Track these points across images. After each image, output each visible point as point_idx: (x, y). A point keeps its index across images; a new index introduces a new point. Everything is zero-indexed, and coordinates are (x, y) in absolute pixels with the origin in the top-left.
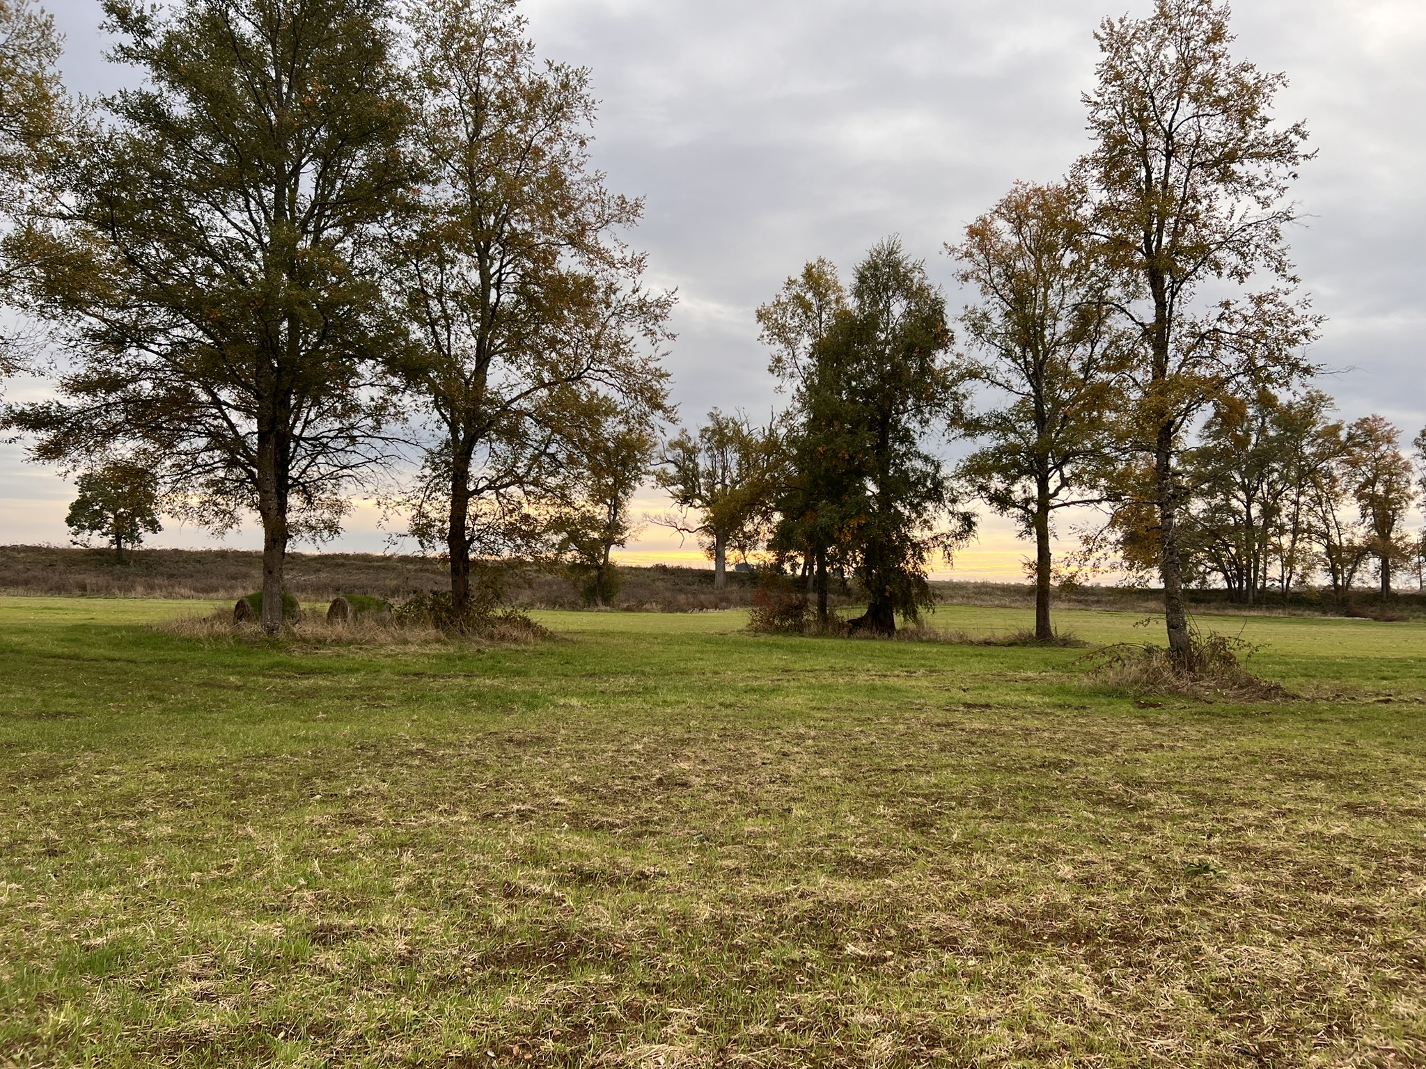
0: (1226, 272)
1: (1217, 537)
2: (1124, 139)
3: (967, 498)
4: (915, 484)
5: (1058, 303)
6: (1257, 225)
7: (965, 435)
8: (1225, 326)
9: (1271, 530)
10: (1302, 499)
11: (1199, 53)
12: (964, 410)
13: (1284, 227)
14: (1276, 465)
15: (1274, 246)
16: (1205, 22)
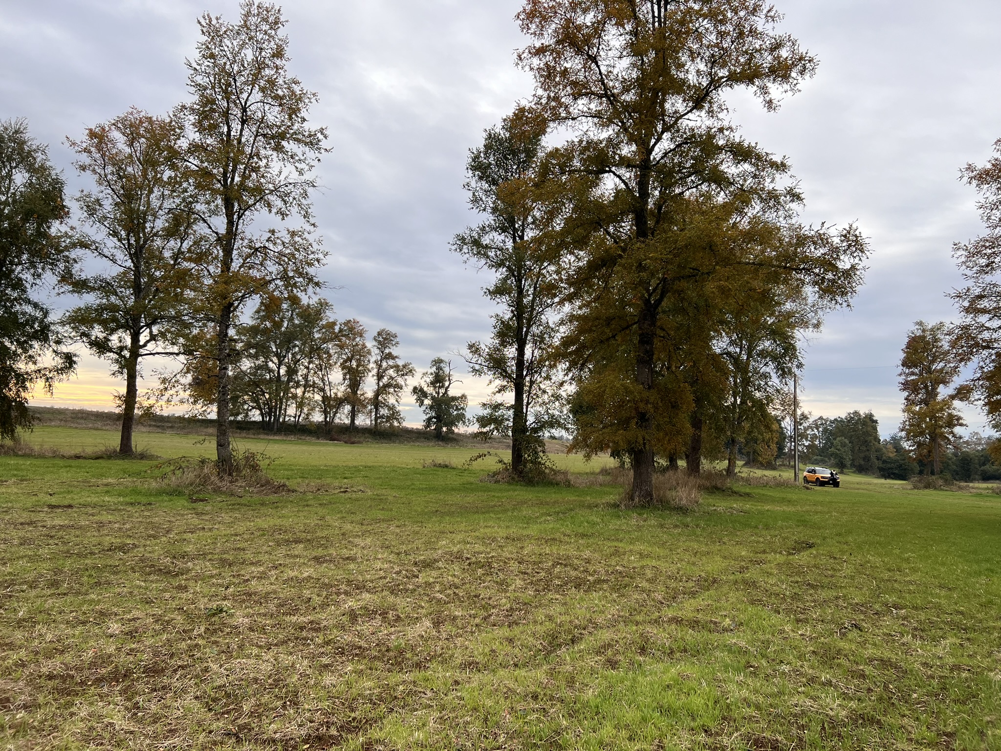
0: (274, 210)
1: (258, 386)
2: (213, 102)
3: (70, 341)
4: (24, 325)
5: (158, 205)
6: (295, 184)
7: (73, 291)
8: (271, 246)
9: (291, 384)
10: (311, 366)
11: (267, 61)
12: (74, 272)
13: (310, 190)
14: (297, 343)
15: (303, 201)
16: (272, 43)
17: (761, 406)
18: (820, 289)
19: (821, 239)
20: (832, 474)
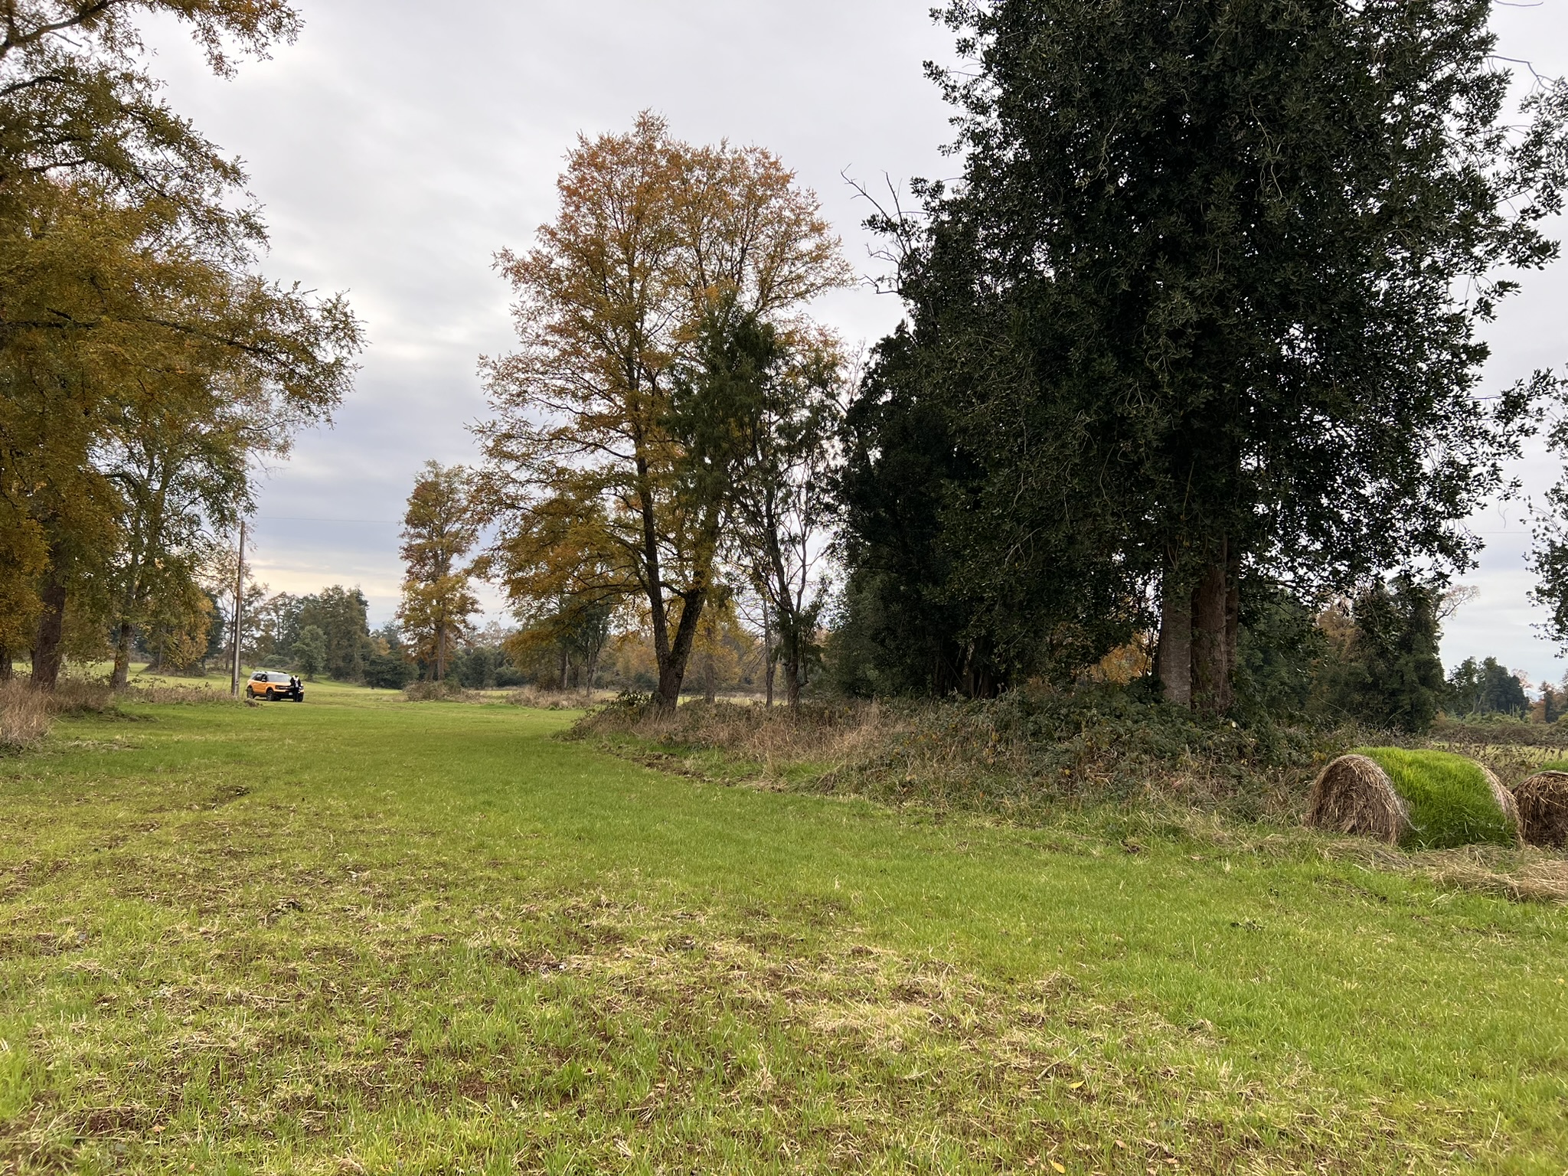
17: (180, 570)
18: (287, 387)
19: (292, 309)
20: (292, 681)
